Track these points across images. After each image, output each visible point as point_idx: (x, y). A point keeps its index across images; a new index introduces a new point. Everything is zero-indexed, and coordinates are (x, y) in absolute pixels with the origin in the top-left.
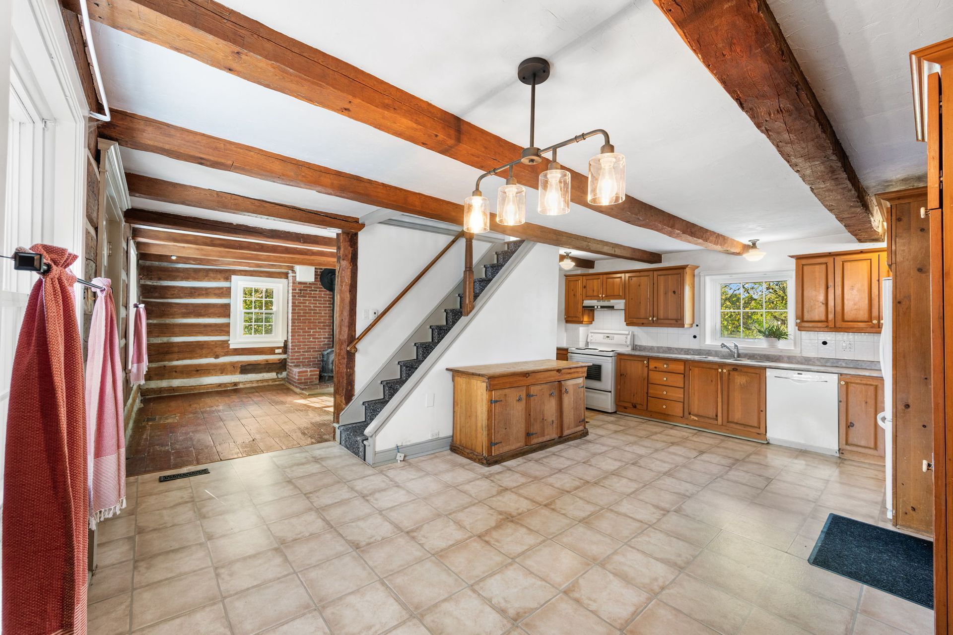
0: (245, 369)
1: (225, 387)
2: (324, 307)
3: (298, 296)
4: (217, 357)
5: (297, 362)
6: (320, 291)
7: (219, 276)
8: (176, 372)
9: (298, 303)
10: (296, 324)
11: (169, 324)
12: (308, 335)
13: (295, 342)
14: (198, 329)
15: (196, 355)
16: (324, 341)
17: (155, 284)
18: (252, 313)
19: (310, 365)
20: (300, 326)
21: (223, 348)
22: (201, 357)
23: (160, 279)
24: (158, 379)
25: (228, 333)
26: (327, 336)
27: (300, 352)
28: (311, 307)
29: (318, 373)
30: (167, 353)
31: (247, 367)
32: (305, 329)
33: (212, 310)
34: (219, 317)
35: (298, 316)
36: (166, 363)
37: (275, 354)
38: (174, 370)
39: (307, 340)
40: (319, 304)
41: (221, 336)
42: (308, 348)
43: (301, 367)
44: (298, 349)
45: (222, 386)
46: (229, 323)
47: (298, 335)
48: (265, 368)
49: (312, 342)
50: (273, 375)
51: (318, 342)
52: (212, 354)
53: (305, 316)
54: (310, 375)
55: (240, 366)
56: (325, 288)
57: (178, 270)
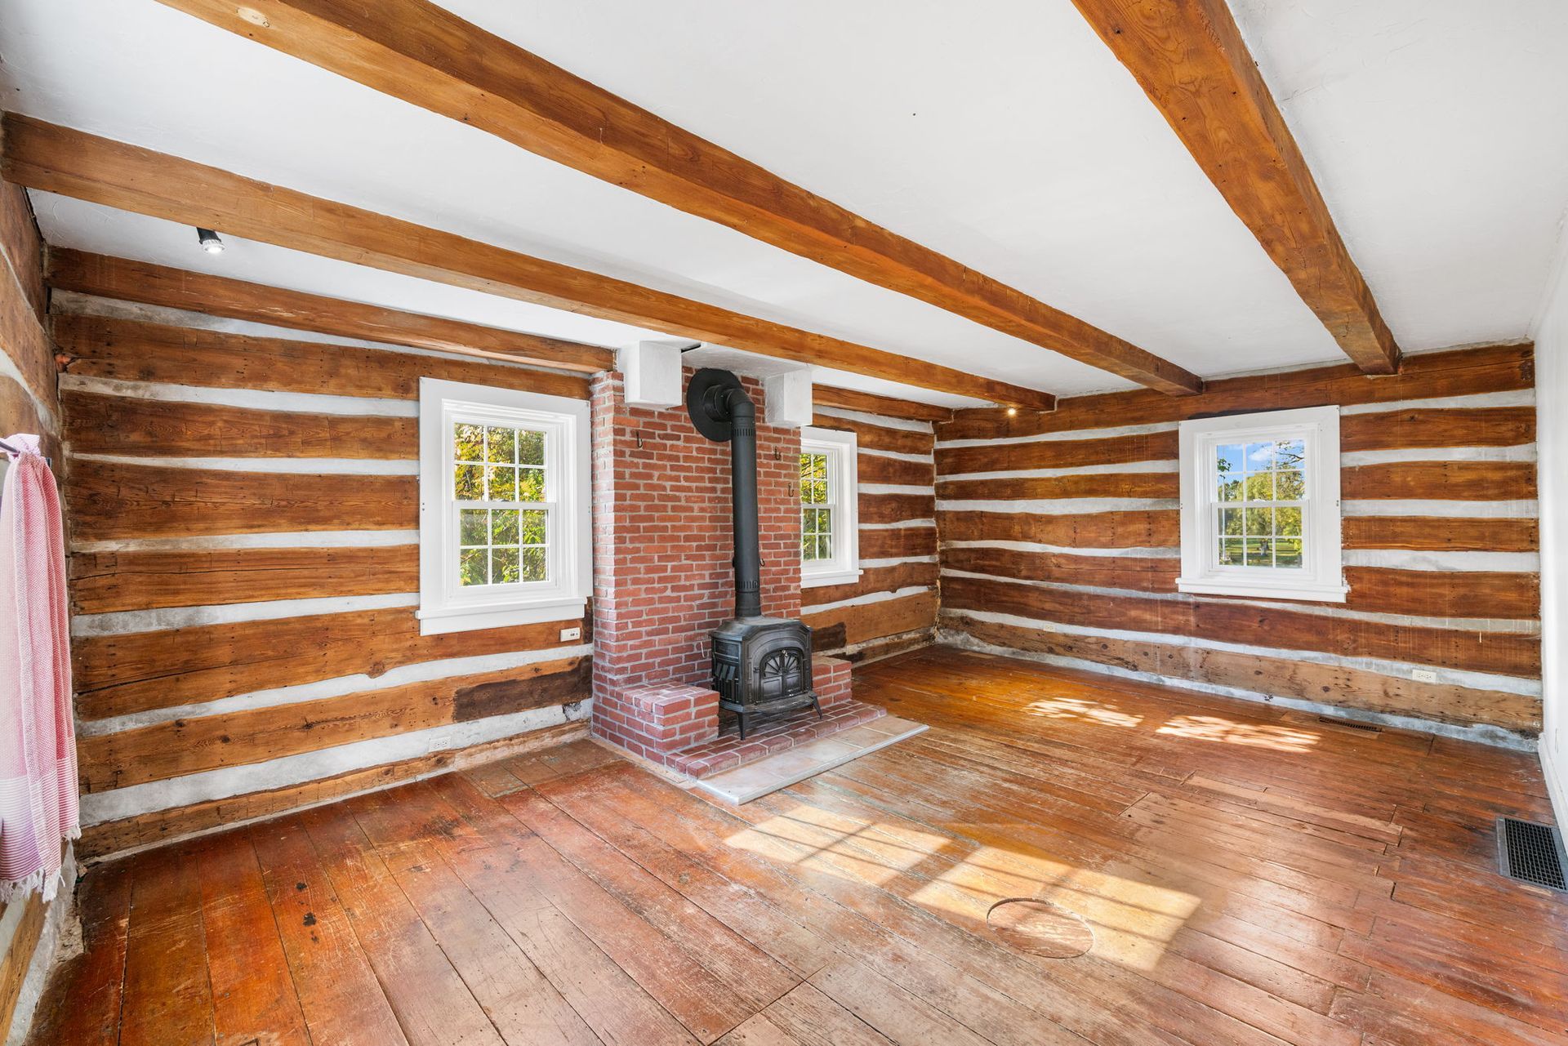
0: (467, 706)
1: (408, 773)
2: (699, 490)
3: (632, 455)
4: (377, 670)
5: (634, 669)
6: (688, 440)
7: (376, 377)
8: (225, 740)
9: (633, 475)
10: (628, 545)
11: (193, 555)
12: (661, 580)
13: (626, 604)
14: (306, 573)
15: (301, 670)
16: (701, 596)
17: (129, 393)
18: (483, 512)
19: (666, 673)
20: (638, 550)
21: (398, 634)
22: (321, 674)
23: (148, 374)
24: (152, 778)
25: (413, 581)
26: (707, 580)
27: (638, 635)
28: (664, 488)
29: (716, 704)
30: (191, 669)
31: (477, 696)
32: (651, 560)
33: (354, 501)
34: (381, 524)
35: (632, 519)
36: (185, 711)
37: (559, 643)
38: (221, 733)
39: (656, 596)
40: (687, 479)
41: (388, 592)
42: (662, 621)
43: (645, 682)
44: (635, 624)
45: (399, 771)
46: (417, 547)
47: (635, 581)
48: (531, 693)
49: (670, 600)
50: (552, 714)
51: (687, 599)
52: (358, 662)
53: (651, 519)
54: (699, 714)
55: (453, 694)
56: (700, 430)
57: (222, 343)
